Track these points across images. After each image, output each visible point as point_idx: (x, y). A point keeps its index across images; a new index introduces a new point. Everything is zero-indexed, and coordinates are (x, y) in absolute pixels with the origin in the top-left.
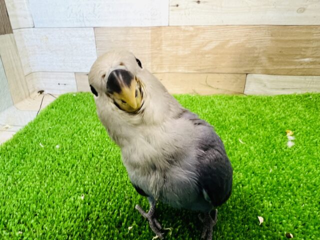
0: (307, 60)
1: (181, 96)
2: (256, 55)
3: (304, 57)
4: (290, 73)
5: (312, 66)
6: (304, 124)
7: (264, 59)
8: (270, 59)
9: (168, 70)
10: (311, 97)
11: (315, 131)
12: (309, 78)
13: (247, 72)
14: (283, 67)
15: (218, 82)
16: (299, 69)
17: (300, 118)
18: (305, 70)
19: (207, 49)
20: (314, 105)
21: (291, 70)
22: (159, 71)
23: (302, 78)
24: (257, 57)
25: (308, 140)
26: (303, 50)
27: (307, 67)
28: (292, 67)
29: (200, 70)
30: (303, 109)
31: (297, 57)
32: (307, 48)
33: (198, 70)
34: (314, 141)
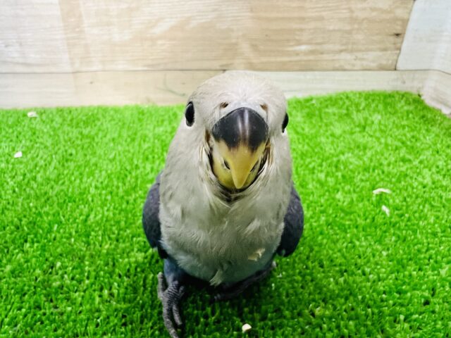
0: (303, 48)
1: (126, 108)
2: (234, 41)
3: (299, 43)
4: (283, 67)
5: (311, 57)
6: (301, 141)
7: (245, 47)
8: (254, 47)
9: (100, 67)
10: (314, 102)
11: (313, 151)
12: (309, 75)
13: (225, 68)
14: (273, 59)
15: (184, 84)
16: (296, 61)
17: (297, 133)
18: (303, 63)
19: (158, 30)
20: (317, 112)
21: (284, 63)
22: (84, 69)
23: (301, 75)
24: (236, 44)
25: (302, 166)
26: (297, 33)
27: (305, 58)
28: (286, 59)
29: (153, 66)
30: (302, 120)
31: (291, 44)
32: (301, 30)
33: (149, 66)
34: (311, 166)
